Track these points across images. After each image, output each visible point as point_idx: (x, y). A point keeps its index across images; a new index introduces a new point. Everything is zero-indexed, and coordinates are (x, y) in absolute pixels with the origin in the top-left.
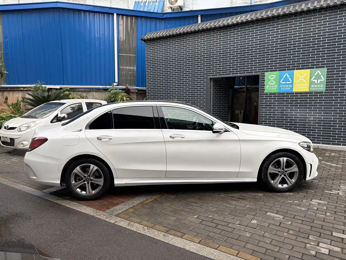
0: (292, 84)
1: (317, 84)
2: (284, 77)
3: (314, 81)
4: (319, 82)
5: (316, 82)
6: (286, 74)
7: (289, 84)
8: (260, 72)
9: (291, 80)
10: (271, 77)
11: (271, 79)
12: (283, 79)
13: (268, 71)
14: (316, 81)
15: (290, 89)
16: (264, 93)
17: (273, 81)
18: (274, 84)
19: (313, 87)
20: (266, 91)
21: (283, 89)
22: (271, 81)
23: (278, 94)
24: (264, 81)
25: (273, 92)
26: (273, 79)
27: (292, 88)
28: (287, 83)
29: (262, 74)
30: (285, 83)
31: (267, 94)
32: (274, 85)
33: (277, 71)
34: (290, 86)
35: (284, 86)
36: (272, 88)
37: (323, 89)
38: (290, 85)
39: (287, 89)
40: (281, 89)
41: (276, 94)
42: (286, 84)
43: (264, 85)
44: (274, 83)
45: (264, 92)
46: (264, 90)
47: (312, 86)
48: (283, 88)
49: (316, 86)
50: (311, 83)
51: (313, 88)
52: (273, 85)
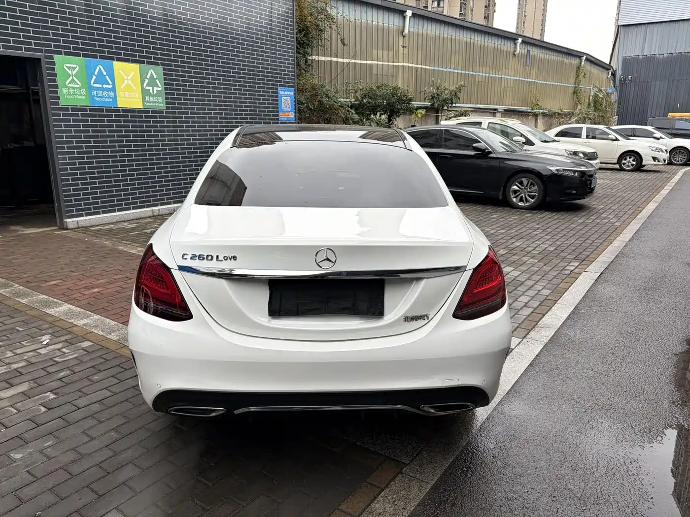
0: (113, 89)
1: (153, 96)
2: (96, 73)
3: (148, 88)
4: (155, 92)
5: (151, 91)
6: (100, 67)
7: (108, 90)
8: (41, 51)
9: (110, 83)
10: (69, 68)
11: (70, 72)
12: (94, 77)
13: (60, 53)
14: (150, 88)
15: (111, 100)
16: (60, 106)
17: (74, 78)
18: (78, 86)
19: (148, 100)
20: (62, 102)
21: (98, 99)
22: (71, 78)
23: (91, 110)
24: (55, 75)
25: (79, 104)
26: (74, 73)
27: (115, 98)
28: (105, 86)
29: (46, 57)
30: (100, 86)
31: (67, 109)
32: (79, 88)
33: (78, 55)
34: (112, 94)
35: (100, 93)
36: (76, 94)
37: (163, 105)
38: (109, 93)
39: (107, 100)
40: (95, 98)
41: (85, 110)
42: (103, 89)
43: (57, 87)
44: (77, 84)
45: (58, 104)
46: (58, 98)
47: (147, 98)
48: (97, 97)
49: (151, 98)
50: (145, 92)
51: (148, 102)
52: (77, 88)
